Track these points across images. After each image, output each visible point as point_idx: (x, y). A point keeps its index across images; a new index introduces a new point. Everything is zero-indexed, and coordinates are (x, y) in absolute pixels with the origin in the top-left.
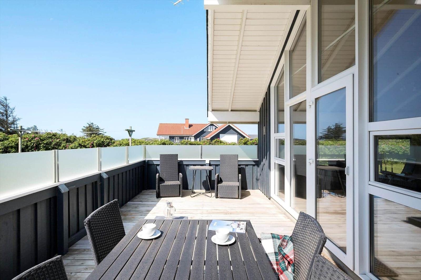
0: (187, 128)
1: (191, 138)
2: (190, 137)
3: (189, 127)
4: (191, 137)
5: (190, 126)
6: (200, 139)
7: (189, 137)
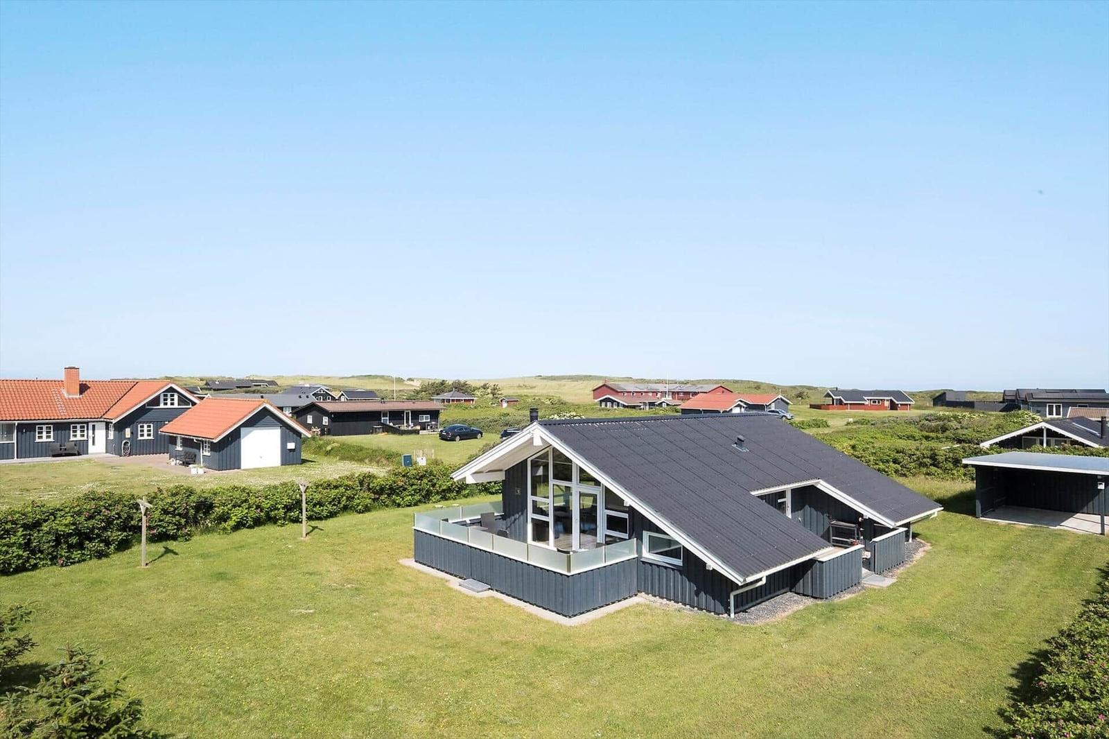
0: (74, 397)
1: (94, 426)
2: (90, 425)
3: (81, 392)
4: (93, 424)
5: (83, 388)
6: (135, 429)
7: (87, 423)
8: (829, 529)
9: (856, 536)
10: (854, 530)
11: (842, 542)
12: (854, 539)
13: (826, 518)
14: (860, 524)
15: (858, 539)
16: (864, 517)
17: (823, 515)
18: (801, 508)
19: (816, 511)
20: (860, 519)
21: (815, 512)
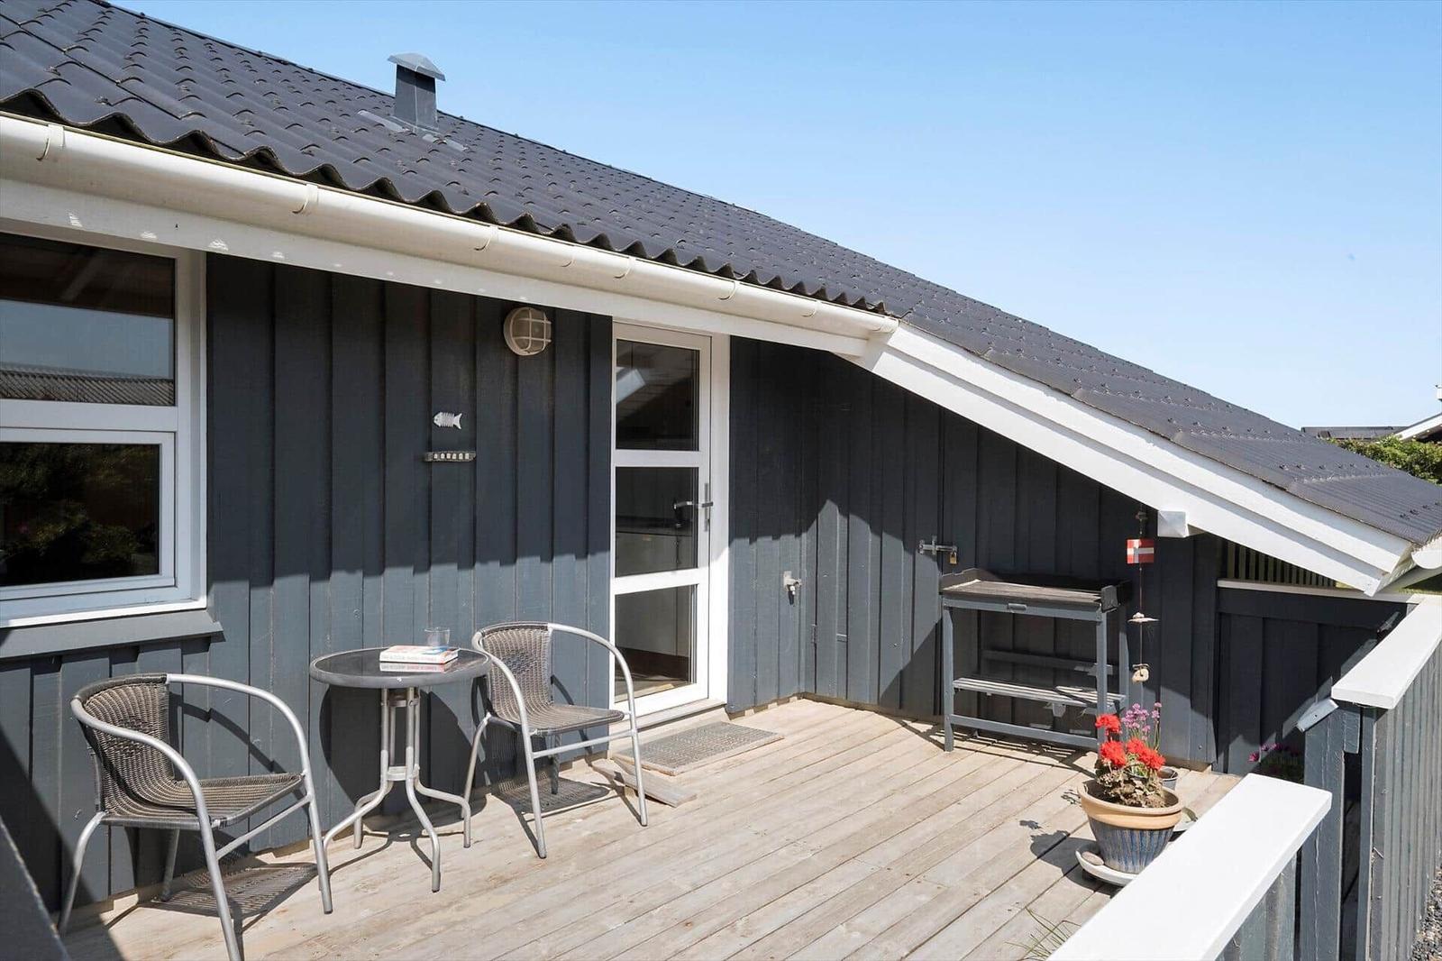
8: (939, 628)
9: (1102, 669)
10: (1091, 626)
11: (1016, 711)
12: (1090, 683)
13: (928, 568)
14: (1128, 586)
15: (1114, 684)
16: (1163, 532)
17: (911, 548)
18: (801, 519)
19: (878, 530)
20: (1134, 549)
21: (871, 538)
